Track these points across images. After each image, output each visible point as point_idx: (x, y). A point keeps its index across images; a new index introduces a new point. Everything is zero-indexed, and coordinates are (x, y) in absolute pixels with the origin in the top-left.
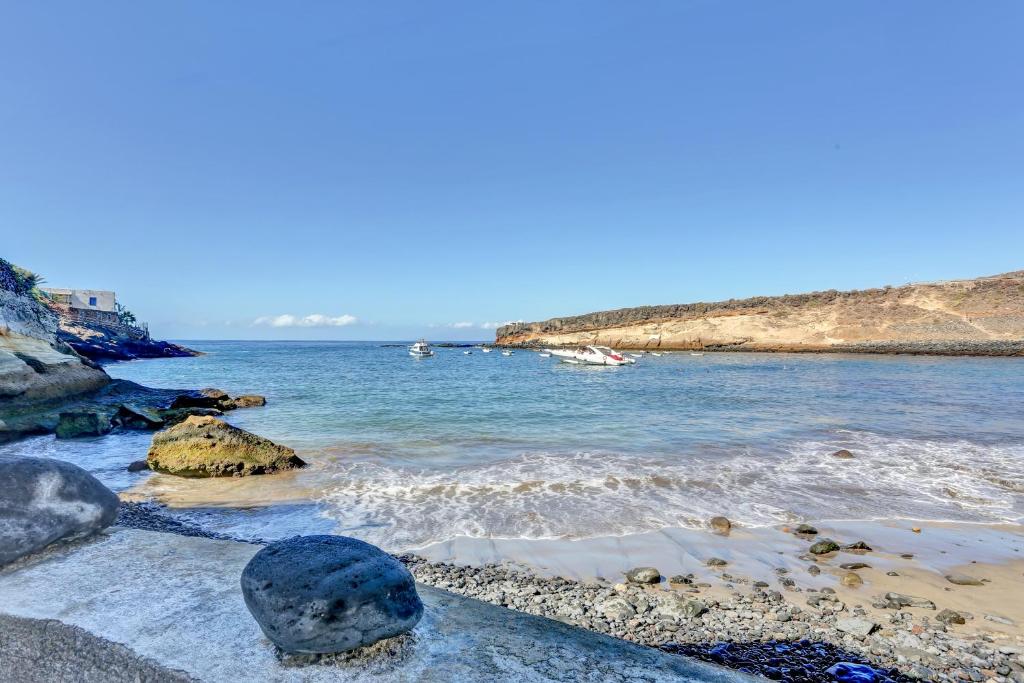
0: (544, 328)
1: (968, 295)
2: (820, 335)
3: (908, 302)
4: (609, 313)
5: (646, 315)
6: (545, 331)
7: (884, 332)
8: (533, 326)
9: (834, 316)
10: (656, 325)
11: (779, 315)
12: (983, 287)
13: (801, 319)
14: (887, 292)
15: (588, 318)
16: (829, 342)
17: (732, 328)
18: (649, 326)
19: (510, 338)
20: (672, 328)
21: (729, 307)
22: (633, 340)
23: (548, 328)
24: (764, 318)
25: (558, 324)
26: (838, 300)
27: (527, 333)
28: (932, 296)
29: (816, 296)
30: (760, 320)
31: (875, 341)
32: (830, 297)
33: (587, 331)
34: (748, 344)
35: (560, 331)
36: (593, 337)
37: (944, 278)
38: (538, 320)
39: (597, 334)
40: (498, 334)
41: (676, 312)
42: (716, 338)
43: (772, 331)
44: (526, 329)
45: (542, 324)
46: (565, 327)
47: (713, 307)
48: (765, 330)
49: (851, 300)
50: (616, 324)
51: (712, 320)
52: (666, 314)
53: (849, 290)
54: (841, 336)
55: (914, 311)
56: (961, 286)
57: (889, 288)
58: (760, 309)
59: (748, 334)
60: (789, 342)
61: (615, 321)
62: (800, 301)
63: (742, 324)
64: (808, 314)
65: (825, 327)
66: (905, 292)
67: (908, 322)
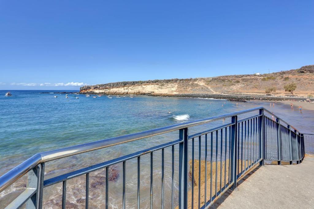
0: (94, 87)
1: (210, 81)
2: (172, 91)
3: (196, 83)
4: (114, 83)
5: (125, 84)
6: (95, 88)
7: (189, 91)
8: (91, 87)
9: (177, 86)
10: (127, 87)
11: (162, 85)
12: (214, 79)
13: (168, 86)
14: (191, 80)
15: (107, 85)
16: (175, 93)
17: (148, 89)
18: (125, 88)
19: (84, 91)
20: (132, 88)
21: (149, 82)
22: (120, 91)
23: (96, 88)
24: (158, 86)
25: (98, 87)
26: (178, 81)
27: (89, 89)
28: (202, 81)
29: (172, 80)
30: (156, 86)
31: (187, 93)
32: (176, 80)
33: (107, 89)
34: (153, 94)
35: (99, 89)
36: (109, 91)
37: (205, 77)
38: (92, 85)
39: (110, 90)
40: (81, 89)
41: (133, 83)
42: (144, 91)
43: (160, 90)
44: (89, 88)
45: (94, 86)
46: (101, 88)
47: (144, 82)
48: (158, 89)
49: (181, 82)
50: (116, 86)
51: (143, 86)
52: (130, 84)
53: (181, 79)
54: (178, 92)
55: (197, 85)
56: (209, 79)
57: (191, 79)
58: (157, 83)
59: (152, 91)
60: (164, 93)
61: (115, 86)
62: (168, 81)
63: (152, 87)
64: (170, 85)
65: (174, 89)
66: (196, 80)
67: (195, 88)
